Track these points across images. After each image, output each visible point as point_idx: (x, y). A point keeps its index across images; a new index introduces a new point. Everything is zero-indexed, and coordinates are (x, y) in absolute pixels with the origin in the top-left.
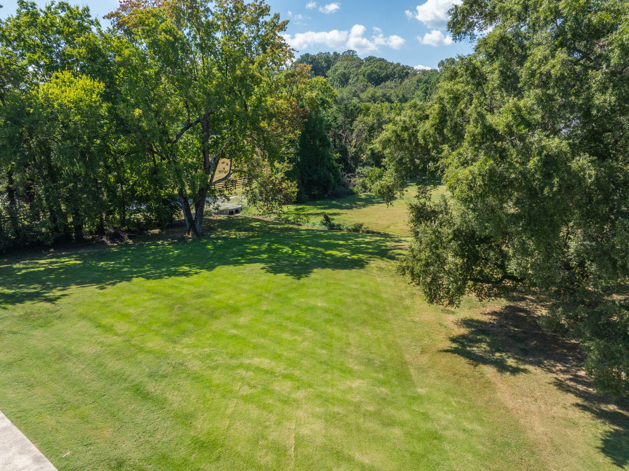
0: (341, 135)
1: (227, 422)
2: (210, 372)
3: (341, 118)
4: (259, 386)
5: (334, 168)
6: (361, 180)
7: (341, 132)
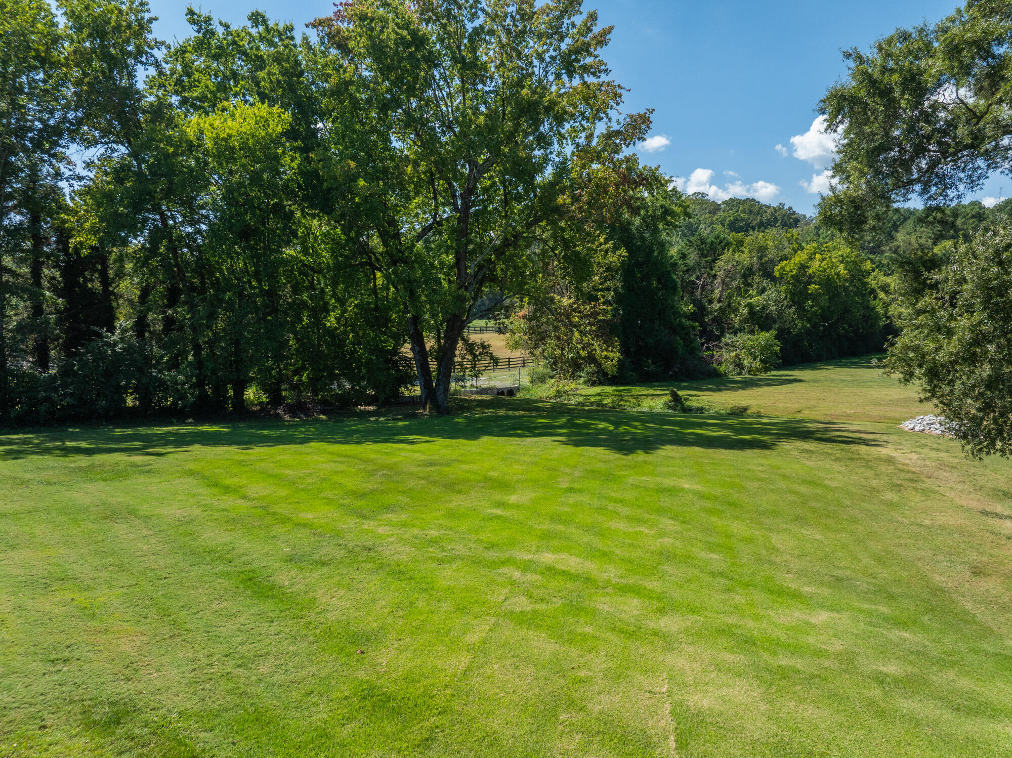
0: (693, 283)
1: (464, 659)
2: (434, 565)
3: (693, 257)
4: (555, 600)
5: (683, 328)
6: (733, 354)
7: (693, 278)
